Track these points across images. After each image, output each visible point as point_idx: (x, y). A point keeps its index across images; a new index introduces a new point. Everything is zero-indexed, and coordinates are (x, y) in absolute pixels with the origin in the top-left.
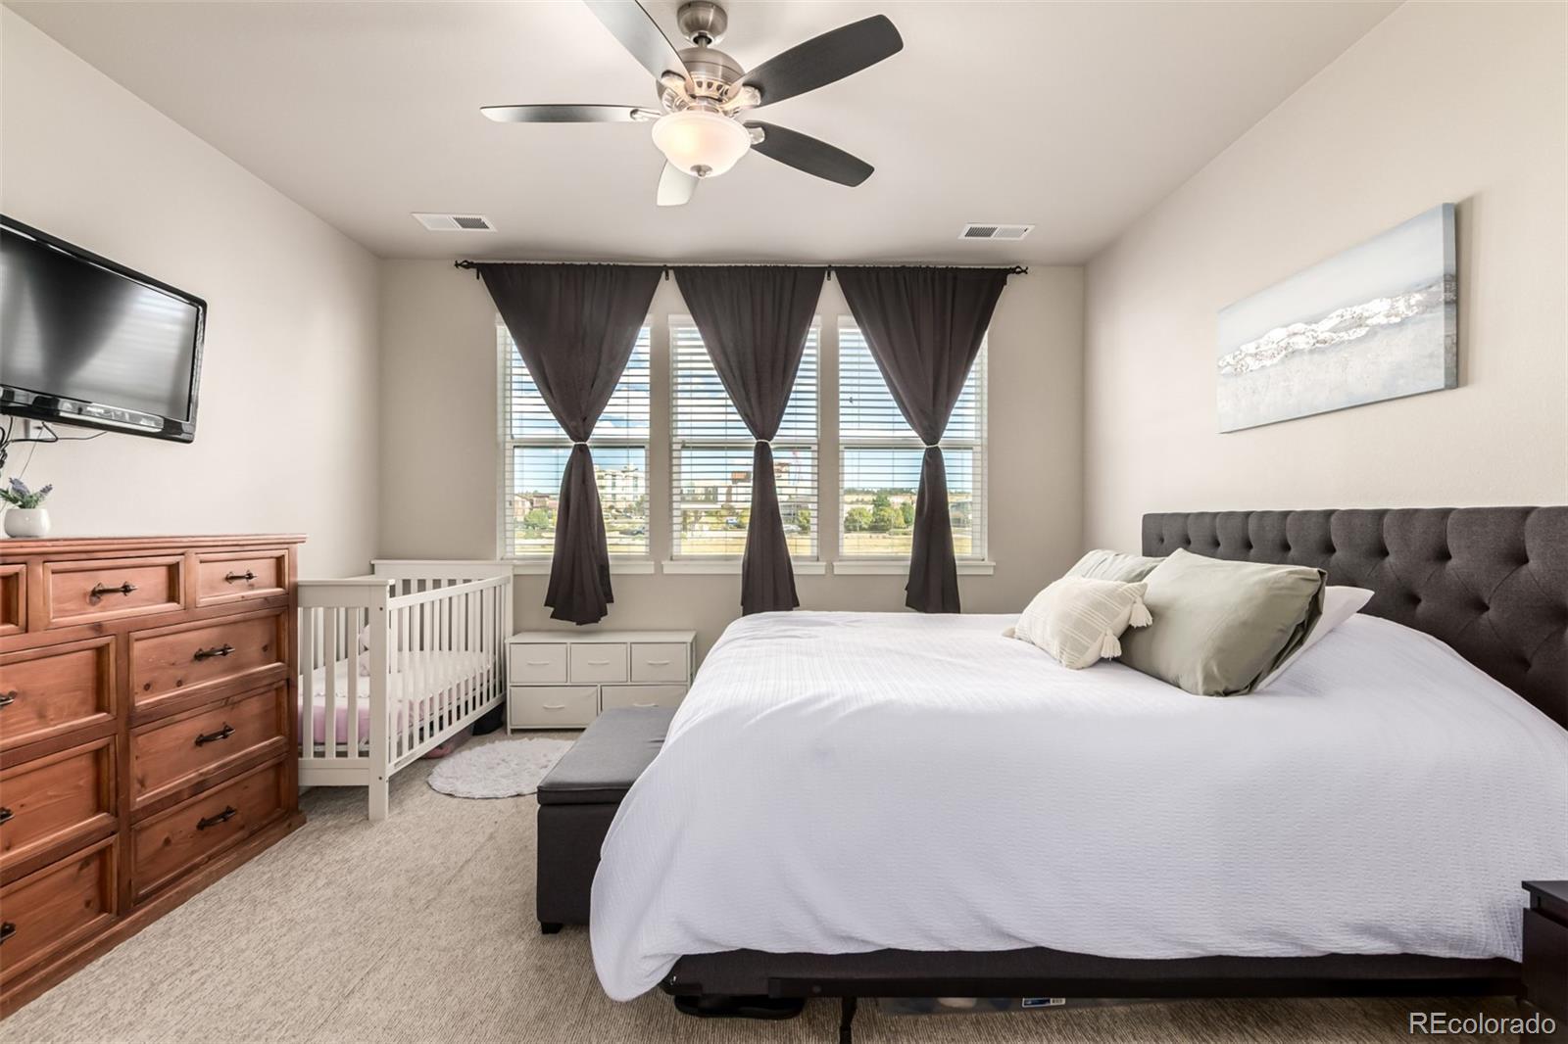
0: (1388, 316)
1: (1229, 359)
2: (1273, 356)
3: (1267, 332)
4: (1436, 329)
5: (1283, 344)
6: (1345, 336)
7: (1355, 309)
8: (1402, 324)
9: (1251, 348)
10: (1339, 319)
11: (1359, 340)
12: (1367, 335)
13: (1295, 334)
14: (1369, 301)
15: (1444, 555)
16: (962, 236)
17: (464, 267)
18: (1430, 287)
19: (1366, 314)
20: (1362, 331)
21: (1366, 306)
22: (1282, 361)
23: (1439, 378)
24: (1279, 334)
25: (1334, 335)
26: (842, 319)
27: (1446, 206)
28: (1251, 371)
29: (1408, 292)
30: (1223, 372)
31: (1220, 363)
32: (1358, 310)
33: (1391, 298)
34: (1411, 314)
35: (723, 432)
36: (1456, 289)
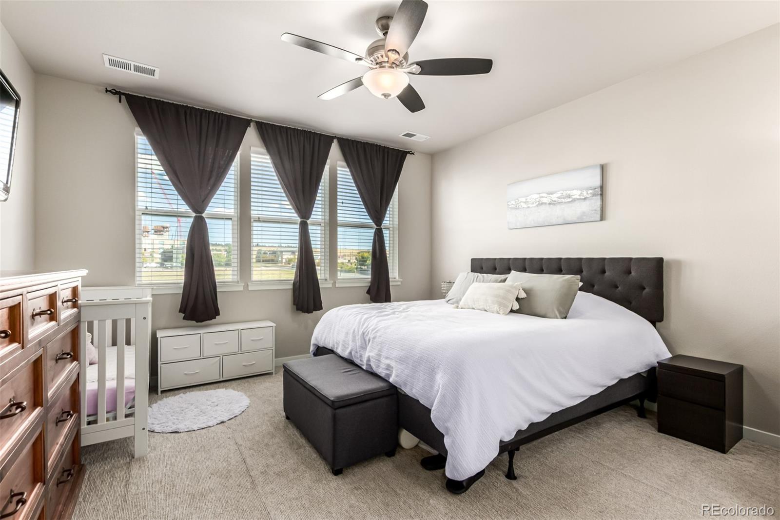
0: (579, 196)
1: (513, 202)
2: (533, 203)
3: (531, 195)
4: (597, 202)
5: (537, 200)
6: (563, 200)
7: (567, 192)
8: (585, 199)
9: (524, 200)
10: (561, 194)
11: (569, 202)
12: (572, 201)
13: (543, 197)
14: (573, 190)
15: (604, 272)
16: (401, 136)
17: (112, 93)
18: (595, 189)
19: (571, 194)
20: (570, 200)
21: (572, 192)
22: (537, 206)
23: (598, 217)
24: (536, 196)
25: (559, 200)
26: (339, 163)
27: (600, 165)
28: (523, 208)
29: (588, 189)
30: (510, 207)
31: (509, 203)
32: (569, 192)
33: (581, 190)
34: (588, 196)
35: (279, 214)
36: (602, 191)
